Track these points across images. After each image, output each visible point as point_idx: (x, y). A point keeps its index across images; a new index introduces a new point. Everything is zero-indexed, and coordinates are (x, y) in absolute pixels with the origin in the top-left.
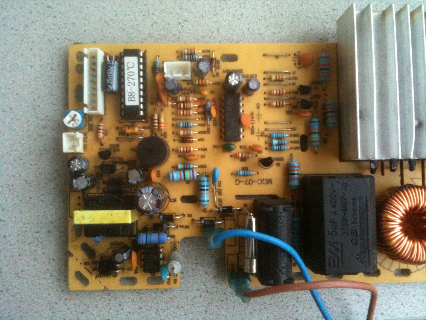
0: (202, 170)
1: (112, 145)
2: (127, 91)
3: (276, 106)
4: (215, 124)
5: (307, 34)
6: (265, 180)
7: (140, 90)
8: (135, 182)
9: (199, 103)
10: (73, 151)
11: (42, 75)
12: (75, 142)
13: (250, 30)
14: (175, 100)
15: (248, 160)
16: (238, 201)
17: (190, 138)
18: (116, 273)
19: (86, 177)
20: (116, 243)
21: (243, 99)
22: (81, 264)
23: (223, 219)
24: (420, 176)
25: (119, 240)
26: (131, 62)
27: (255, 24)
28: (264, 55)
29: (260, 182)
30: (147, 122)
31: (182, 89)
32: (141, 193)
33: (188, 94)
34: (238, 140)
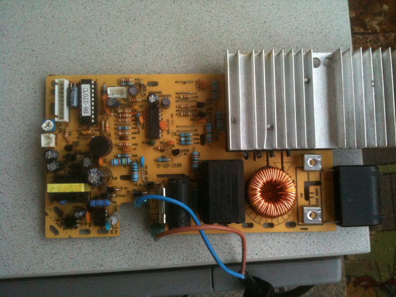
0: (134, 158)
1: (74, 142)
2: (83, 107)
3: (184, 116)
4: (143, 128)
5: (206, 67)
6: (176, 165)
7: (92, 106)
8: (87, 166)
9: (132, 114)
10: (48, 146)
11: (28, 96)
12: (50, 140)
13: (168, 65)
14: (116, 112)
15: (165, 151)
16: (158, 178)
17: (126, 137)
18: (77, 226)
19: (56, 163)
20: (77, 207)
21: (162, 111)
22: (54, 220)
23: (149, 191)
24: (280, 161)
25: (79, 204)
26: (85, 87)
27: (171, 61)
28: (176, 82)
29: (173, 166)
30: (97, 127)
31: (121, 105)
32: (90, 172)
33: (125, 108)
34: (158, 137)
